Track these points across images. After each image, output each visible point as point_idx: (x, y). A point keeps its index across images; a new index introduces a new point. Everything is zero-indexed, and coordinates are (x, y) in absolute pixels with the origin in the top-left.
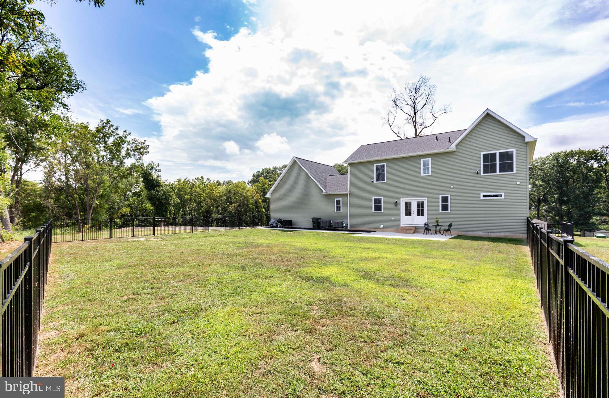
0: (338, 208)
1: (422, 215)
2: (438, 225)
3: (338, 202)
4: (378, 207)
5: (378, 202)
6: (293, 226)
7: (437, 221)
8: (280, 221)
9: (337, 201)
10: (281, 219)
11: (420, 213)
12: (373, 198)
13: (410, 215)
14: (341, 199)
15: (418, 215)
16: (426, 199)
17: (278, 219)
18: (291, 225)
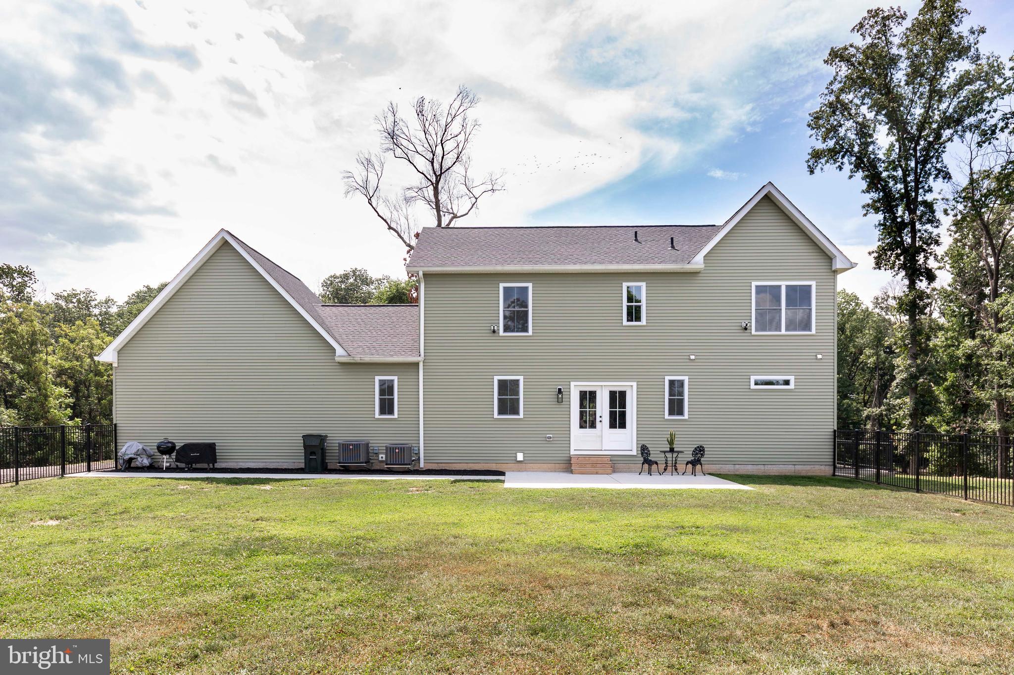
0: (387, 407)
1: (623, 425)
2: (672, 450)
3: (387, 389)
4: (508, 406)
5: (508, 389)
6: (217, 465)
7: (671, 442)
8: (166, 449)
9: (382, 383)
10: (171, 439)
11: (618, 420)
12: (496, 378)
13: (593, 425)
14: (395, 378)
15: (613, 425)
16: (634, 384)
17: (160, 439)
18: (214, 461)
